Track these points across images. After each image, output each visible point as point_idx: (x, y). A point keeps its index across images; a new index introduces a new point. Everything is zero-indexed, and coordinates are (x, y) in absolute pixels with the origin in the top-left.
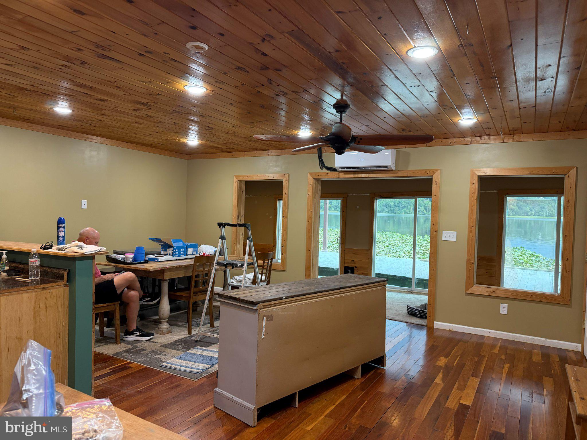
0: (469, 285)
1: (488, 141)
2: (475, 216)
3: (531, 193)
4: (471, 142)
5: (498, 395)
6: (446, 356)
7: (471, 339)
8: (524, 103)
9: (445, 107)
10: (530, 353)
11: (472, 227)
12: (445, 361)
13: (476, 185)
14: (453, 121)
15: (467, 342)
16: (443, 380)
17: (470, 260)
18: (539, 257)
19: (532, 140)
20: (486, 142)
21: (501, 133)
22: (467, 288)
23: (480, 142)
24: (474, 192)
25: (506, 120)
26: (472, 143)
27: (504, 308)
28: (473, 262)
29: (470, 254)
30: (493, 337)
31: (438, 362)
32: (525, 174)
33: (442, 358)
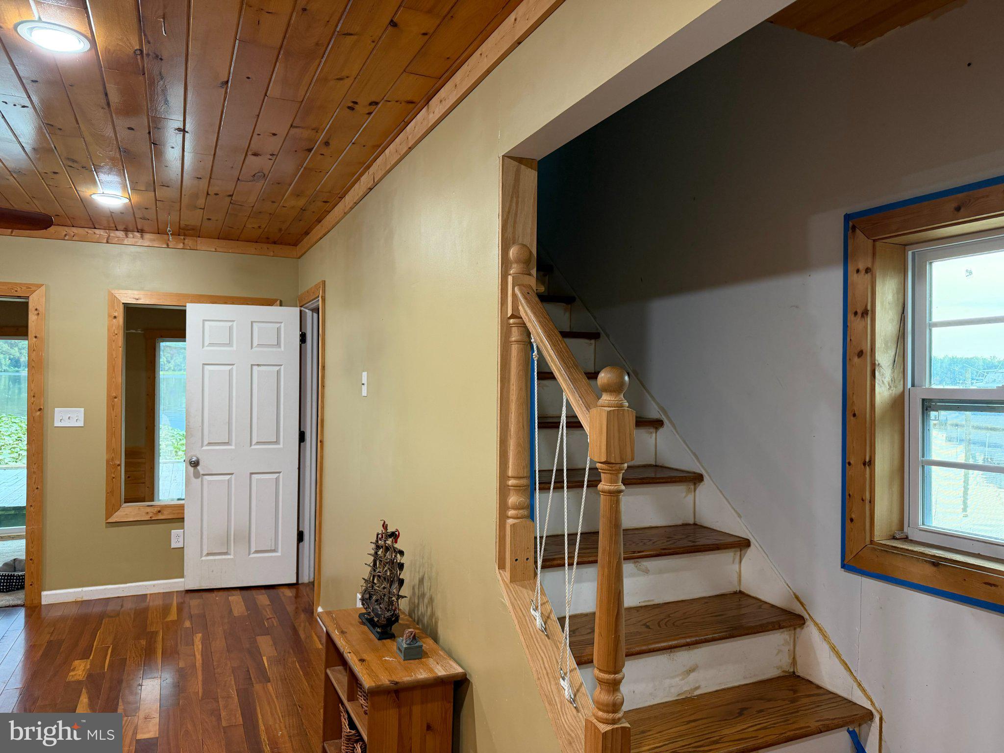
0: (112, 508)
1: (140, 242)
2: (120, 378)
4: (108, 239)
7: (122, 606)
9: (70, 164)
11: (116, 398)
13: (121, 320)
19: (214, 250)
20: (137, 242)
24: (116, 333)
26: (109, 241)
28: (118, 463)
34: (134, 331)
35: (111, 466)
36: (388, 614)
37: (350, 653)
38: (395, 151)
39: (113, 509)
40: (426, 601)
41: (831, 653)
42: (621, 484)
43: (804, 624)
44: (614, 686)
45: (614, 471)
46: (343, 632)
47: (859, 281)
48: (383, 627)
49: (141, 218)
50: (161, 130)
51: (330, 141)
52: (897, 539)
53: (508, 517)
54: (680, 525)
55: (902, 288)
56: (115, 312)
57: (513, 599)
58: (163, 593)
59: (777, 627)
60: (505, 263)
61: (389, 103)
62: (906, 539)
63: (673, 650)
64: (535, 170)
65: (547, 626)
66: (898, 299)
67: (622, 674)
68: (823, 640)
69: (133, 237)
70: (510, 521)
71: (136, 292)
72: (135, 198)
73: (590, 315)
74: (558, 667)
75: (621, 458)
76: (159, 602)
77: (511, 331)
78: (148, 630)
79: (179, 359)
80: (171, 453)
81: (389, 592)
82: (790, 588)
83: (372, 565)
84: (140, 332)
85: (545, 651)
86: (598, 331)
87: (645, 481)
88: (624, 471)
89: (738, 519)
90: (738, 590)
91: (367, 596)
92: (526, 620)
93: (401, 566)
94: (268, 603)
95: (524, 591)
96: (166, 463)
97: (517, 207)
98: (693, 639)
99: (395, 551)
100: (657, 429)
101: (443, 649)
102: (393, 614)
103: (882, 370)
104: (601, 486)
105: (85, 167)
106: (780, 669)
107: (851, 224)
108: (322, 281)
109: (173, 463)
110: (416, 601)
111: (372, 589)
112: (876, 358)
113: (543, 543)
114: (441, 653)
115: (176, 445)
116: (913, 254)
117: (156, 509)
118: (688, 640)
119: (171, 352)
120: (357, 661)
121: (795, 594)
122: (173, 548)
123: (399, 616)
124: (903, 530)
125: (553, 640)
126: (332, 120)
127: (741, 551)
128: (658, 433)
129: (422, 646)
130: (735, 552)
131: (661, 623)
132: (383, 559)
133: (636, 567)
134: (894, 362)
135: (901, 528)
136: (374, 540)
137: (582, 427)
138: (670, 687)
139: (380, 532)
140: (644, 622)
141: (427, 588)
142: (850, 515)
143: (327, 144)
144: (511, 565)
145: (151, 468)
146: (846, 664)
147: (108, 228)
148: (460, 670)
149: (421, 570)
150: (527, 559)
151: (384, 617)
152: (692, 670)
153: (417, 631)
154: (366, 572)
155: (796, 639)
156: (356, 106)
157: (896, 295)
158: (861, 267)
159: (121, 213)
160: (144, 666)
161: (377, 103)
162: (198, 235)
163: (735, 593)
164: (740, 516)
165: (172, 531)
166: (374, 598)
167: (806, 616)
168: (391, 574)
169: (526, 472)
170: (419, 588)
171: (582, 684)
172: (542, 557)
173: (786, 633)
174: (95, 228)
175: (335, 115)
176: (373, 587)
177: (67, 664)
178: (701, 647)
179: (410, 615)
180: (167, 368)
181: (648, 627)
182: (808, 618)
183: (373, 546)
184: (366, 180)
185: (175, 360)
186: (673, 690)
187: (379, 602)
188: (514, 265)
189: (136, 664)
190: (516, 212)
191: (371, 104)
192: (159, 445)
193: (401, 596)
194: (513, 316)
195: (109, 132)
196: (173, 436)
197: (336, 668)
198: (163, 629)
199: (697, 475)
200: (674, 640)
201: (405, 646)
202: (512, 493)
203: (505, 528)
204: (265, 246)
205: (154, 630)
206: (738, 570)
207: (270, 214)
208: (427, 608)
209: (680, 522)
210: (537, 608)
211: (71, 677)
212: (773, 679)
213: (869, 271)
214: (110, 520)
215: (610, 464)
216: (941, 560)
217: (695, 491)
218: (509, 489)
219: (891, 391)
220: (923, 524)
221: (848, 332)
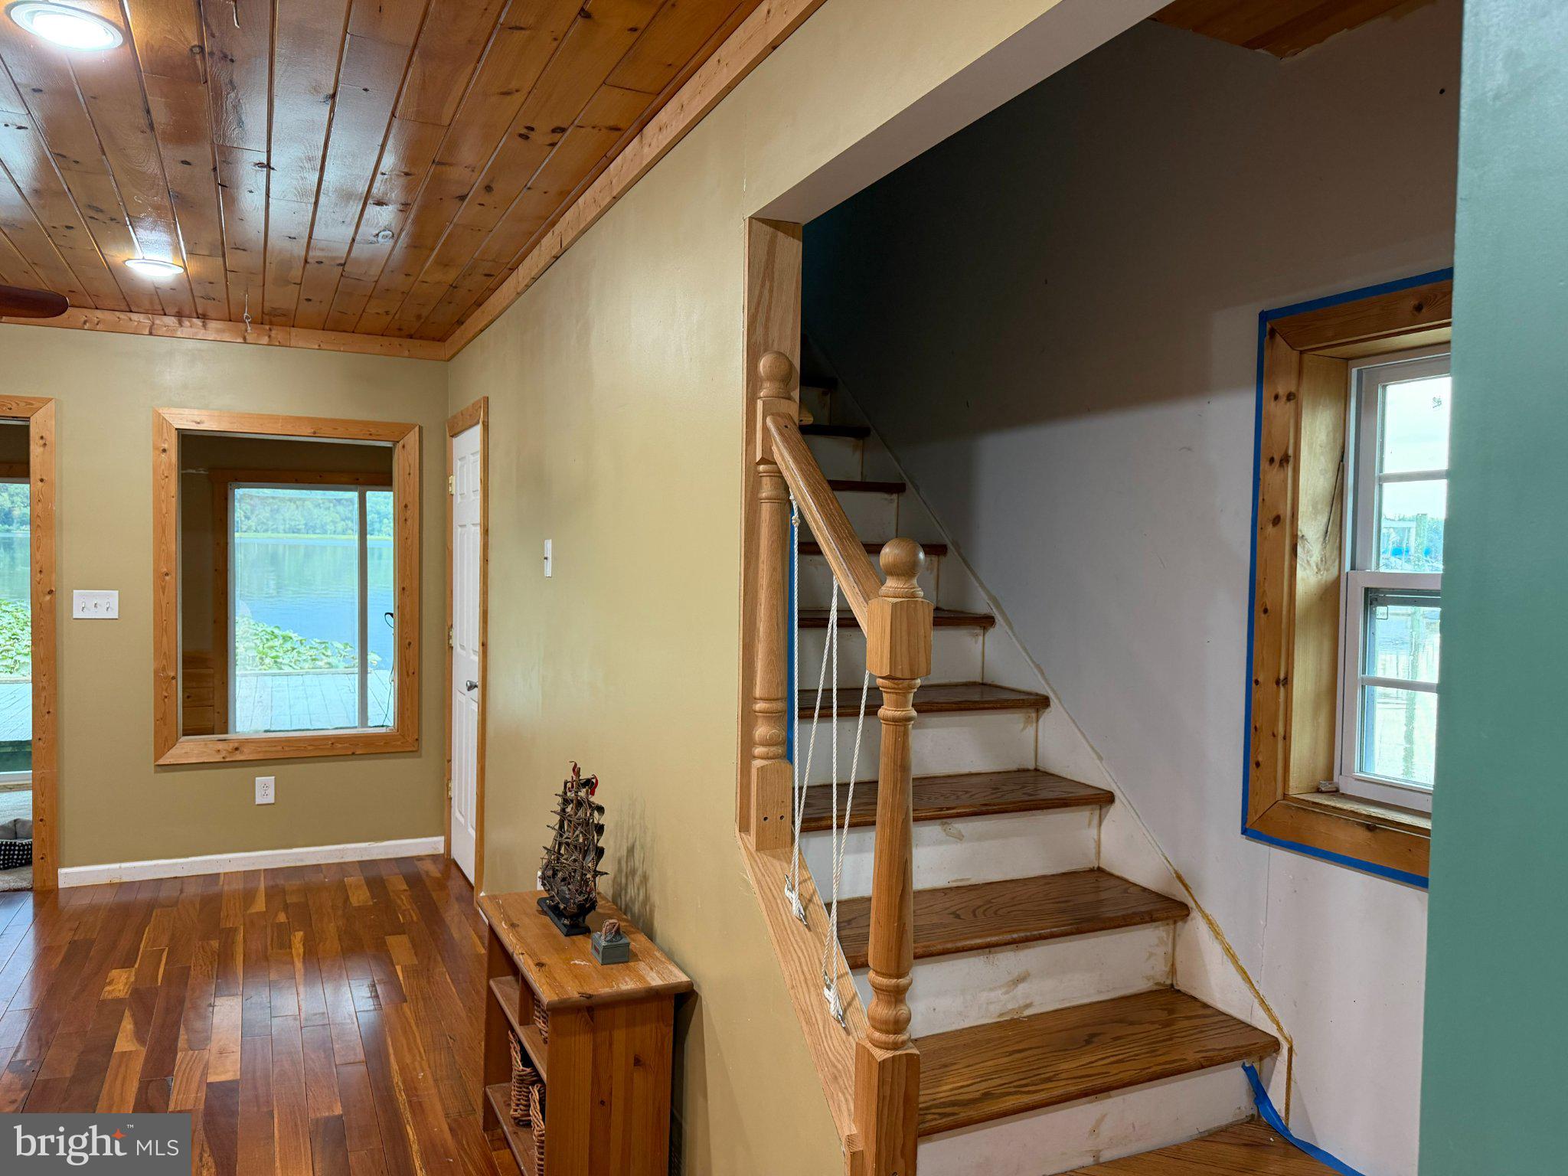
0: (163, 744)
1: (202, 334)
3: (297, 481)
5: (298, 1022)
6: (127, 963)
7: (182, 891)
8: (323, 250)
10: (342, 888)
11: (167, 574)
12: (128, 978)
13: (173, 456)
14: (108, 259)
15: (174, 903)
16: (139, 1036)
17: (164, 669)
18: (291, 638)
19: (317, 347)
20: (196, 333)
21: (247, 318)
22: (160, 752)
23: (179, 334)
25: (264, 285)
26: (154, 332)
27: (265, 788)
28: (172, 674)
29: (165, 653)
30: (240, 872)
31: (108, 988)
32: (302, 434)
33: (114, 973)
34: (194, 471)
35: (162, 679)
36: (581, 898)
37: (522, 954)
38: (593, 200)
39: (165, 745)
40: (637, 879)
41: (1225, 957)
42: (911, 707)
43: (1188, 915)
44: (896, 995)
45: (900, 689)
46: (513, 926)
47: (1279, 411)
48: (572, 917)
49: (202, 297)
50: (233, 165)
51: (493, 185)
52: (1322, 792)
53: (755, 757)
54: (1015, 771)
55: (1342, 424)
56: (165, 444)
57: (759, 875)
58: (244, 871)
59: (1147, 919)
60: (753, 380)
61: (584, 130)
62: (1336, 792)
63: (992, 949)
64: (799, 240)
65: (808, 914)
66: (1335, 440)
67: (908, 978)
68: (1214, 938)
69: (191, 326)
70: (757, 763)
71: (196, 412)
72: (194, 267)
73: (891, 456)
74: (821, 970)
75: (912, 671)
76: (238, 885)
77: (760, 482)
78: (222, 925)
79: (264, 513)
80: (254, 660)
81: (582, 867)
82: (1170, 865)
83: (557, 827)
84: (202, 472)
85: (803, 947)
86: (904, 482)
87: (962, 706)
88: (916, 690)
89: (1098, 762)
90: (1096, 866)
91: (550, 873)
92: (777, 903)
93: (600, 829)
94: (405, 887)
95: (776, 863)
96: (246, 675)
97: (771, 297)
98: (1022, 934)
99: (590, 806)
100: (985, 629)
101: (661, 949)
102: (587, 898)
103: (1307, 545)
104: (881, 712)
105: (115, 219)
106: (1151, 980)
107: (1268, 326)
108: (484, 397)
109: (257, 675)
110: (624, 881)
111: (558, 863)
112: (1299, 527)
113: (804, 794)
114: (658, 954)
115: (261, 648)
116: (1360, 373)
117: (232, 746)
118: (1015, 936)
119: (252, 502)
120: (533, 967)
121: (1176, 872)
122: (258, 805)
123: (596, 901)
124: (1332, 780)
125: (817, 934)
126: (495, 154)
127: (1100, 809)
128: (986, 635)
129: (629, 943)
130: (1093, 810)
131: (977, 912)
132: (574, 819)
133: (945, 830)
134: (1326, 533)
135: (1330, 777)
136: (560, 791)
137: (858, 626)
138: (988, 1004)
139: (570, 779)
140: (953, 909)
141: (639, 861)
142: (1257, 757)
143: (488, 188)
144: (758, 826)
145: (223, 683)
146: (1245, 973)
147: (150, 312)
148: (684, 978)
149: (630, 835)
150: (782, 817)
151: (574, 903)
152: (1021, 979)
153: (623, 924)
154: (549, 838)
155: (1177, 936)
156: (532, 132)
157: (1331, 434)
158: (1282, 391)
159: (171, 289)
160: (217, 979)
161: (563, 130)
162: (292, 324)
163: (1092, 870)
164: (1100, 758)
165: (257, 778)
166: (560, 875)
167: (1191, 904)
168: (584, 840)
169: (781, 692)
170: (627, 862)
171: (855, 995)
172: (801, 814)
173: (1161, 928)
174: (131, 311)
175: (500, 145)
176: (558, 859)
177: (100, 974)
178: (1034, 947)
179: (614, 902)
180: (244, 528)
181: (958, 917)
182: (1195, 908)
183: (560, 800)
184: (549, 243)
185: (257, 515)
186: (992, 1008)
187: (567, 882)
188: (767, 385)
189: (205, 976)
190: (770, 303)
191: (554, 131)
192: (235, 648)
193: (600, 872)
194: (763, 461)
195: (152, 167)
196: (256, 634)
197: (504, 978)
198: (245, 924)
199: (1038, 697)
200: (995, 935)
201: (604, 944)
202: (760, 721)
203: (749, 772)
204: (396, 341)
205: (231, 926)
206: (1096, 837)
207: (403, 293)
208: (638, 889)
209: (1013, 767)
210: (793, 887)
211: (107, 993)
212: (1141, 994)
213: (1292, 397)
214: (161, 762)
215: (896, 679)
216: (1379, 822)
217: (1037, 721)
218: (757, 716)
219: (1320, 577)
220: (1361, 771)
221: (1261, 487)
